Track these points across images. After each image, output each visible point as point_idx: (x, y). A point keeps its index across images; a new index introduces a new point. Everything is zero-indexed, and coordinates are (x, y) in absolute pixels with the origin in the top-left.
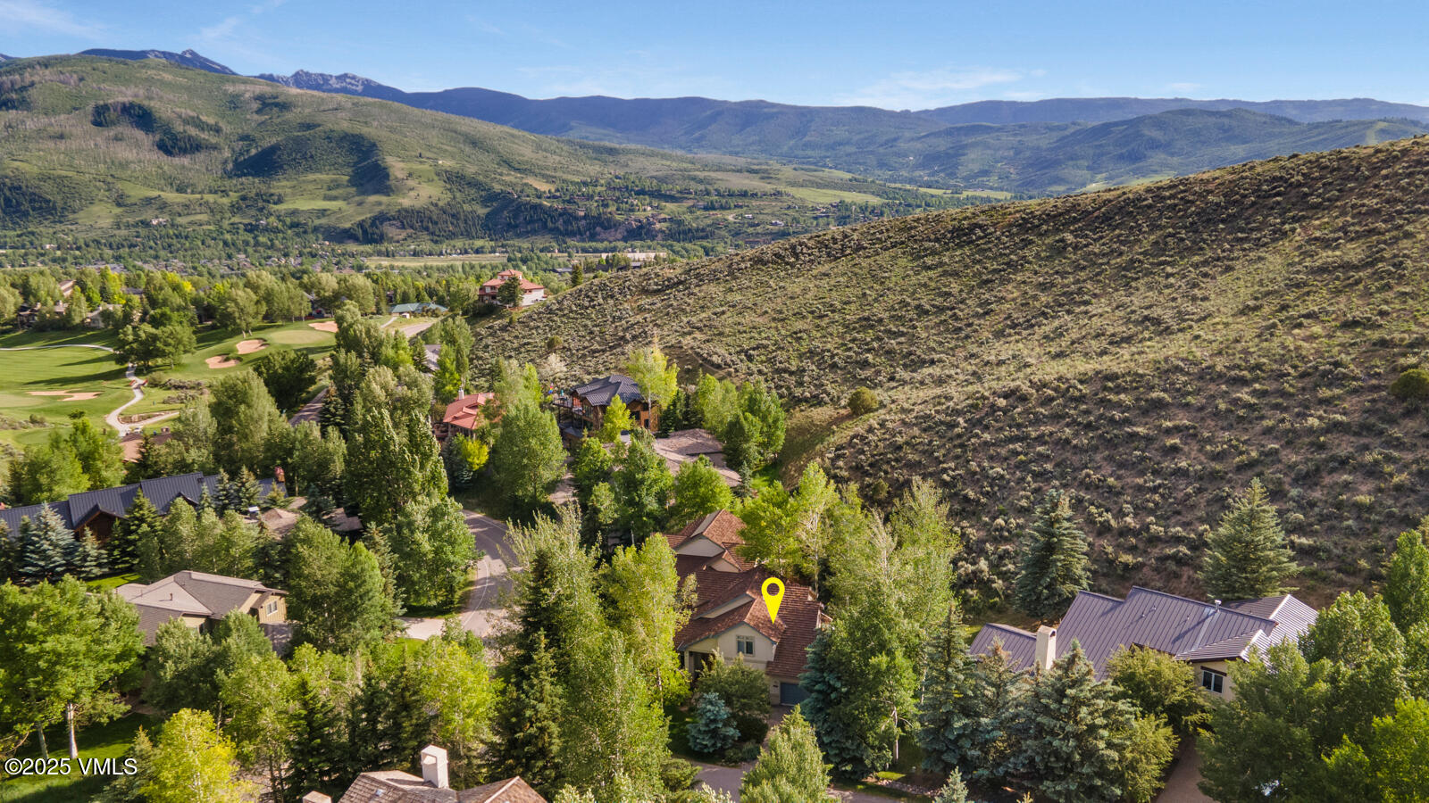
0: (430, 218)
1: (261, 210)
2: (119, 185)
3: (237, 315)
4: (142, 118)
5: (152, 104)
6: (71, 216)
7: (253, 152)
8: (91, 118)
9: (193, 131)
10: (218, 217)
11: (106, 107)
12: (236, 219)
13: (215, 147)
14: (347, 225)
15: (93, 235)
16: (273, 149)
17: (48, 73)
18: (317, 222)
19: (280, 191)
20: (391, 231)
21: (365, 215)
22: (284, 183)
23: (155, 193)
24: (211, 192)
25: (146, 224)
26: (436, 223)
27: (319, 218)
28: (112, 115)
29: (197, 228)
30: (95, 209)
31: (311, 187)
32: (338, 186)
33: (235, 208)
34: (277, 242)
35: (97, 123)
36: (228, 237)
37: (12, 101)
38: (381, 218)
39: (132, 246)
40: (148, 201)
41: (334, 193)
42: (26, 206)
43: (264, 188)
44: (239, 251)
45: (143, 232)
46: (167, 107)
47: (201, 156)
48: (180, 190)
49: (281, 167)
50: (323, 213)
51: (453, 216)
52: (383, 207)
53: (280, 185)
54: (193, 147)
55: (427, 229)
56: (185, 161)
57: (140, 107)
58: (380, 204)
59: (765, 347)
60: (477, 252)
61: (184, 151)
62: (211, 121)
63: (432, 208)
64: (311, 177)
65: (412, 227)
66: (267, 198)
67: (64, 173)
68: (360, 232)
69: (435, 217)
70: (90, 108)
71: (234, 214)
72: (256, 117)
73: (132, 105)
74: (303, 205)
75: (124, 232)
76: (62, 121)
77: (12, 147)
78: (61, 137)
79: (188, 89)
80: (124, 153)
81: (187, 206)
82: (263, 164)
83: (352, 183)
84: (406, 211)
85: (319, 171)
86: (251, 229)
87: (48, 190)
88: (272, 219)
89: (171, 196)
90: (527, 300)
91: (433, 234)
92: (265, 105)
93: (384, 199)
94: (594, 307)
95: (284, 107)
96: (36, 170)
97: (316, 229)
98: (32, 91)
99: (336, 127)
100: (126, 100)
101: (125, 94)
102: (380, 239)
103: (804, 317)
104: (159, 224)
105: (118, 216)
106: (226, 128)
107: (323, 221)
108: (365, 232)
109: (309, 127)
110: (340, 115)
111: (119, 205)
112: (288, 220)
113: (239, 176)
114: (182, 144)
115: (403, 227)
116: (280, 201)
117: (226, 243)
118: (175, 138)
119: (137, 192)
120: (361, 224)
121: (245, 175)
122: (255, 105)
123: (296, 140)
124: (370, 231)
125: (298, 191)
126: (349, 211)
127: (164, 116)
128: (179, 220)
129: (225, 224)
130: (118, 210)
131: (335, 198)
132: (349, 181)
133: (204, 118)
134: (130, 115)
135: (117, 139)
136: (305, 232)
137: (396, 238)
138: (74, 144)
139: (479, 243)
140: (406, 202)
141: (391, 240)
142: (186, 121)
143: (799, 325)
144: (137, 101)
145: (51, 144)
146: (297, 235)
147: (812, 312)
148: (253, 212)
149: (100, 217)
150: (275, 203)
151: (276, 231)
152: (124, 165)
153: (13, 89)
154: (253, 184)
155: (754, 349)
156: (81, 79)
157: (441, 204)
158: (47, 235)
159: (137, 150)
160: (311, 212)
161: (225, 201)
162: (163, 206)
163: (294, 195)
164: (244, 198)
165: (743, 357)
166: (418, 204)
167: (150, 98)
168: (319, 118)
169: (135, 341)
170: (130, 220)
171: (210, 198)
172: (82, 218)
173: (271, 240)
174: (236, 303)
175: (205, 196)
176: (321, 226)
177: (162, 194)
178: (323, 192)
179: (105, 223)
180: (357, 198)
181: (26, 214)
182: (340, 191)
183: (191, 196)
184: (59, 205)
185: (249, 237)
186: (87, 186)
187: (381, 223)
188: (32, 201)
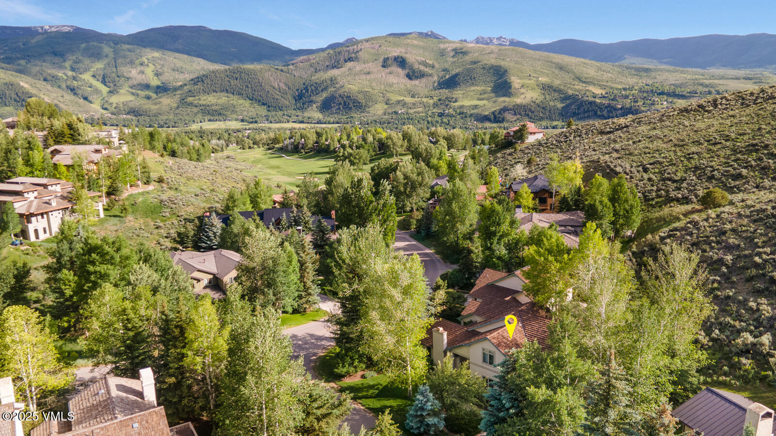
0: (530, 110)
1: (447, 105)
2: (388, 95)
3: (392, 146)
4: (401, 62)
5: (407, 56)
6: (367, 110)
7: (447, 77)
8: (381, 64)
9: (422, 68)
10: (427, 109)
11: (388, 58)
12: (435, 111)
13: (431, 75)
14: (487, 113)
15: (374, 118)
16: (456, 75)
17: (367, 45)
18: (472, 112)
19: (457, 96)
20: (508, 116)
21: (497, 108)
22: (460, 92)
23: (401, 98)
24: (426, 97)
25: (396, 113)
26: (533, 112)
27: (473, 109)
28: (390, 62)
29: (417, 115)
30: (377, 106)
31: (472, 93)
32: (485, 93)
33: (435, 105)
34: (451, 122)
35: (384, 66)
36: (430, 119)
37: (352, 58)
38: (505, 110)
39: (389, 123)
40: (399, 102)
41: (482, 96)
42: (351, 105)
43: (449, 95)
44: (433, 126)
45: (394, 116)
46: (413, 57)
47: (424, 80)
48: (413, 96)
49: (459, 84)
50: (476, 107)
51: (543, 108)
52: (506, 104)
53: (458, 93)
54: (422, 75)
55: (528, 115)
56: (417, 82)
57: (402, 57)
58: (505, 102)
59: (661, 163)
60: (554, 128)
61: (417, 78)
62: (431, 62)
63: (532, 104)
64: (472, 88)
65: (520, 114)
66: (449, 100)
67: (367, 90)
68: (492, 117)
69: (533, 109)
70: (381, 60)
71: (434, 108)
72: (451, 59)
73: (398, 57)
74: (467, 103)
75: (386, 117)
76: (370, 66)
77: (349, 78)
78: (369, 73)
79: (423, 48)
80: (392, 79)
81: (414, 104)
82: (451, 83)
83: (492, 91)
84: (518, 105)
85: (477, 85)
86: (441, 115)
87: (361, 98)
88: (451, 110)
89: (409, 100)
90: (531, 139)
91: (531, 118)
92: (456, 53)
93: (507, 99)
94: (566, 142)
95: (465, 53)
96: (357, 89)
97: (471, 115)
98: (360, 53)
99: (488, 62)
100: (395, 54)
101: (396, 52)
102: (503, 120)
103: (701, 144)
104: (402, 113)
105: (385, 109)
106: (437, 66)
107: (475, 111)
108: (495, 117)
109: (475, 63)
110: (492, 56)
111: (387, 104)
112: (458, 112)
113: (439, 89)
114: (416, 74)
115: (515, 114)
116: (456, 101)
117: (428, 122)
118: (414, 72)
119: (394, 98)
120: (493, 113)
121: (442, 88)
122: (452, 54)
123: (468, 70)
124: (498, 116)
125: (465, 96)
126: (489, 106)
127: (411, 61)
128: (411, 111)
129: (430, 113)
130: (386, 106)
131: (483, 99)
133: (427, 61)
134: (397, 62)
135: (390, 73)
136: (466, 117)
137: (511, 120)
138: (372, 76)
139: (555, 123)
140: (519, 100)
141: (508, 121)
142: (420, 63)
143: (694, 149)
144: (401, 55)
145: (364, 76)
146: (462, 118)
147: (708, 141)
148: (443, 107)
149: (378, 110)
150: (454, 102)
151: (452, 116)
152: (391, 85)
153: (353, 52)
154: (445, 92)
155: (651, 164)
156: (380, 46)
157: (537, 102)
158: (358, 117)
159: (397, 78)
160: (470, 106)
161: (431, 101)
162: (404, 104)
163: (463, 98)
164: (440, 100)
165: (640, 169)
166: (524, 102)
167: (406, 53)
168: (480, 59)
169: (343, 156)
170: (390, 111)
171: (425, 100)
172: (371, 110)
173: (449, 121)
174: (392, 140)
175: (423, 99)
176: (474, 114)
177: (405, 98)
178: (477, 96)
179: (380, 112)
180: (494, 99)
181: (351, 109)
182: (486, 96)
183: (417, 99)
184: (364, 104)
185: (439, 119)
186: (375, 95)
187: (504, 112)
188: (354, 102)
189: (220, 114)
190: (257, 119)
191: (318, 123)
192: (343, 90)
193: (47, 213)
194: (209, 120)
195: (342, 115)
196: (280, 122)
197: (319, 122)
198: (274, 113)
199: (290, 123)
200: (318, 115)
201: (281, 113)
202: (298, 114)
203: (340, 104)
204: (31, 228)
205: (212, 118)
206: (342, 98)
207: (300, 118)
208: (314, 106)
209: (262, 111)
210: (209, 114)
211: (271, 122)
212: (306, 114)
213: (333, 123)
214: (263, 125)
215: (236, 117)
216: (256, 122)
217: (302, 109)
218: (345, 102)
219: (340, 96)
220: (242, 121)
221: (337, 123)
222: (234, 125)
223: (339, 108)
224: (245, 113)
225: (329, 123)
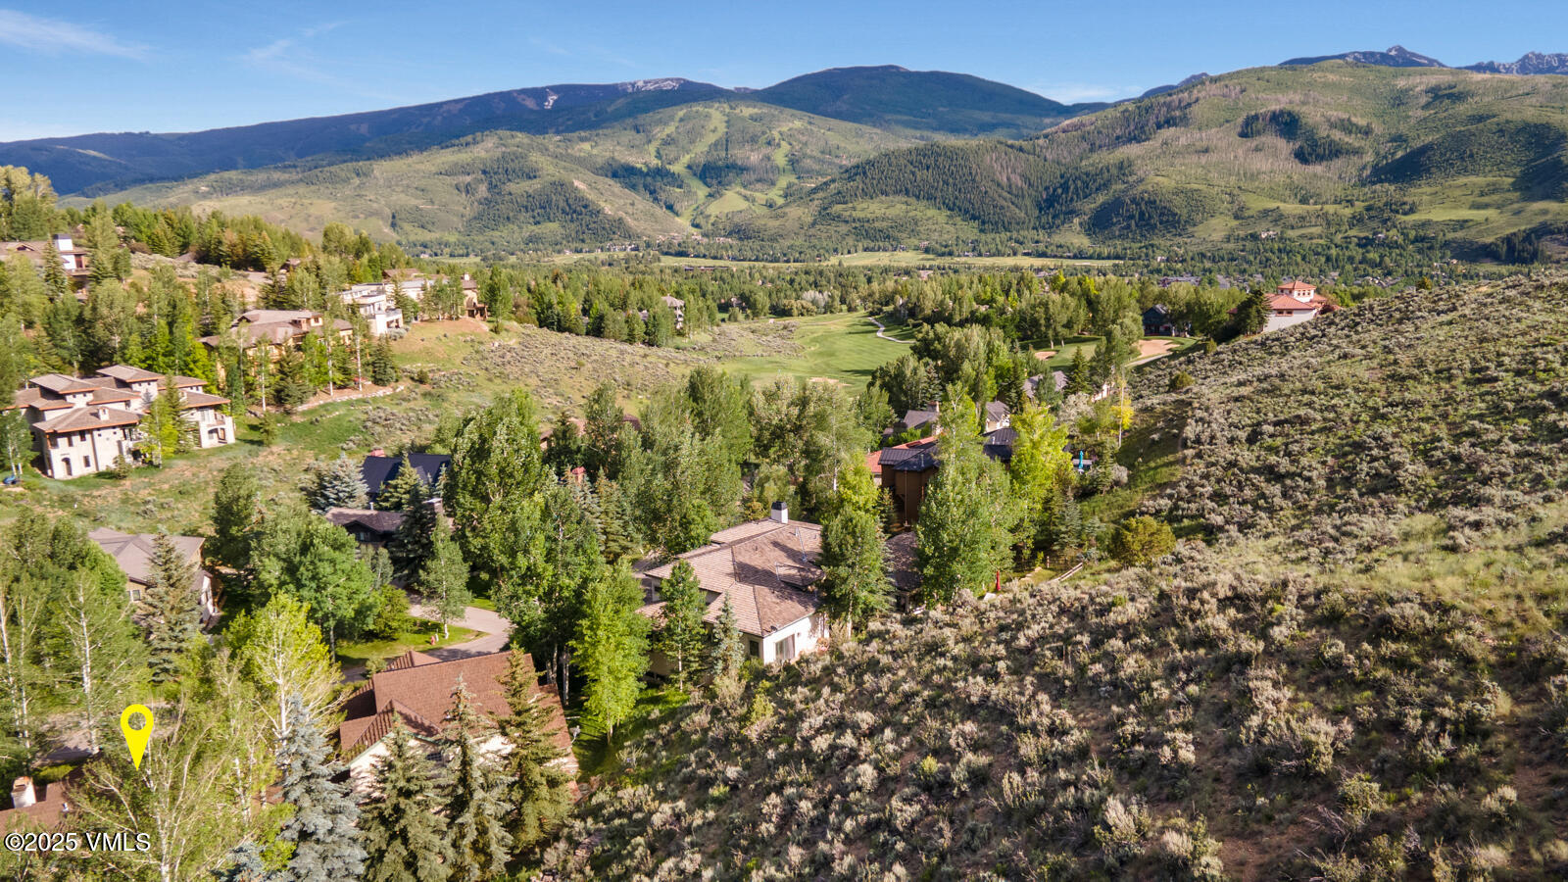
1: (1385, 222)
2: (1243, 197)
3: (1042, 322)
4: (1287, 124)
5: (1304, 109)
6: (1190, 229)
7: (1400, 154)
8: (1239, 130)
9: (1337, 135)
10: (1333, 230)
11: (1256, 117)
12: (1351, 233)
13: (1357, 152)
14: (1490, 240)
15: (1202, 248)
16: (1424, 150)
17: (1213, 89)
18: (1450, 236)
19: (1416, 199)
20: (1551, 248)
21: (1520, 227)
22: (1428, 190)
23: (1273, 205)
24: (1335, 202)
25: (1255, 237)
27: (1455, 230)
28: (1260, 124)
29: (1304, 242)
30: (1213, 221)
31: (1458, 193)
32: (1494, 191)
33: (1356, 220)
34: (1387, 260)
35: (1243, 135)
36: (1334, 252)
37: (1174, 118)
38: (1544, 231)
39: (1233, 259)
40: (1266, 213)
41: (1486, 199)
42: (1155, 220)
43: (1397, 196)
44: (1338, 268)
45: (1249, 245)
46: (1318, 113)
47: (1338, 163)
48: (1304, 201)
49: (1428, 170)
50: (1463, 224)
52: (1548, 217)
53: (1420, 192)
54: (1334, 152)
56: (1318, 169)
57: (1289, 114)
58: (1545, 212)
61: (1321, 158)
62: (1362, 122)
64: (1462, 180)
67: (1196, 186)
68: (1503, 250)
70: (1240, 120)
71: (1352, 226)
72: (1420, 113)
73: (1282, 113)
74: (1439, 215)
75: (1231, 246)
76: (1213, 136)
77: (1160, 163)
78: (1207, 151)
79: (1355, 90)
80: (1261, 163)
81: (1302, 218)
82: (1408, 168)
83: (1515, 187)
85: (1475, 173)
86: (1365, 243)
87: (1179, 206)
88: (1394, 232)
89: (1291, 208)
92: (1437, 97)
93: (1553, 206)
95: (1458, 97)
96: (1173, 183)
97: (1446, 244)
98: (1195, 108)
99: (1517, 117)
100: (1275, 107)
101: (1278, 101)
102: (1533, 257)
104: (1267, 238)
105: (1232, 229)
106: (1378, 128)
107: (1460, 235)
108: (1511, 249)
109: (1481, 119)
110: (1528, 101)
111: (1236, 217)
112: (1412, 234)
113: (1374, 183)
114: (1320, 151)
116: (1412, 211)
117: (1328, 259)
118: (1314, 143)
119: (1257, 204)
120: (1509, 239)
121: (1381, 181)
122: (1424, 100)
123: (1458, 138)
124: (1519, 247)
125: (1436, 199)
126: (1498, 223)
127: (1310, 121)
128: (1291, 233)
129: (1338, 239)
130: (1235, 223)
131: (1486, 206)
132: (1513, 184)
133: (1353, 119)
134: (1278, 124)
135: (1257, 149)
136: (1430, 248)
137: (1556, 257)
138: (1214, 157)
141: (1546, 260)
142: (1333, 126)
144: (1288, 107)
145: (1195, 158)
146: (1420, 251)
148: (1374, 224)
149: (1215, 230)
150: (1405, 214)
151: (1393, 246)
152: (1253, 177)
153: (1179, 107)
154: (1388, 190)
156: (1243, 91)
158: (1165, 245)
159: (1274, 159)
160: (1446, 223)
161: (1348, 212)
162: (1277, 218)
163: (1431, 203)
164: (1369, 209)
167: (1304, 103)
168: (1495, 109)
170: (1242, 233)
171: (1330, 208)
172: (1200, 231)
173: (1382, 257)
174: (1047, 309)
175: (1326, 207)
176: (1454, 241)
177: (1282, 205)
178: (1471, 199)
179: (1217, 236)
180: (1516, 206)
181: (1154, 227)
182: (1495, 197)
183: (1310, 208)
184: (1183, 218)
185: (1357, 253)
186: (1213, 199)
187: (1539, 238)
188: (1162, 214)
189: (888, 237)
190: (955, 248)
191: (1075, 257)
192: (1141, 188)
193: (90, 431)
194: (866, 250)
195: (1134, 240)
196: (999, 254)
197: (1079, 255)
198: (989, 237)
199: (1019, 257)
200: (1082, 241)
201: (1004, 235)
202: (1041, 237)
203: (1132, 217)
204: (56, 455)
205: (872, 245)
206: (1138, 204)
207: (1041, 247)
208: (1076, 220)
209: (969, 231)
210: (867, 236)
211: (980, 255)
212: (1057, 239)
213: (1109, 258)
214: (963, 259)
215: (916, 242)
216: (951, 254)
217: (1050, 228)
218: (1142, 214)
219: (1133, 201)
220: (927, 251)
221: (1117, 257)
222: (907, 258)
223: (1128, 227)
224: (935, 236)
225: (1100, 257)
